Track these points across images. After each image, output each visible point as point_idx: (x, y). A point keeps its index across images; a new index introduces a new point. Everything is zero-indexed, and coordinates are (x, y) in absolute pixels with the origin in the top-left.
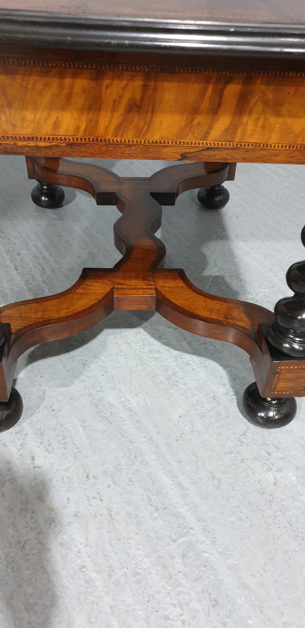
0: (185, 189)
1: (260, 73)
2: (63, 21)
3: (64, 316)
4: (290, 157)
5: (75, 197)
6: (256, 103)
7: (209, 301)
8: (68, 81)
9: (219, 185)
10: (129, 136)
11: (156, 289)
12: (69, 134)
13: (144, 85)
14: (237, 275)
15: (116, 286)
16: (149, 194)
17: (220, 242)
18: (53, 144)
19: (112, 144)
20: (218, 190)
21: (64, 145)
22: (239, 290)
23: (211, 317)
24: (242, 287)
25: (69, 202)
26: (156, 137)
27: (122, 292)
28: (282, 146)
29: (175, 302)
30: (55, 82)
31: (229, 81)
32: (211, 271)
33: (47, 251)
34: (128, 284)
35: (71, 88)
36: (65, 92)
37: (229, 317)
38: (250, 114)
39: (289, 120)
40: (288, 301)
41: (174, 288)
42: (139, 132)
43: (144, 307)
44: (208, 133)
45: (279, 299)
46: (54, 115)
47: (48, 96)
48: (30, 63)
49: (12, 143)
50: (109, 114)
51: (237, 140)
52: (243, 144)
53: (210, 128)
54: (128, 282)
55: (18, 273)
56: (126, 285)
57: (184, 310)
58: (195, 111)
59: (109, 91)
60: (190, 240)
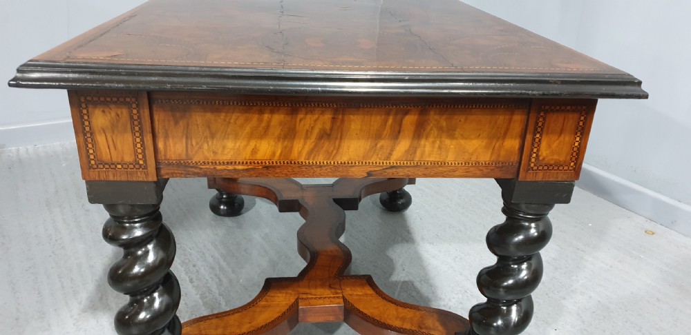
0: (367, 194)
1: (433, 106)
2: (267, 75)
3: (246, 331)
4: (467, 172)
5: (255, 204)
6: (431, 129)
7: (400, 309)
8: (266, 116)
9: (401, 189)
10: (320, 159)
11: (343, 297)
12: (266, 158)
13: (333, 118)
14: (426, 280)
15: (301, 296)
16: (332, 200)
17: (406, 245)
18: (250, 167)
19: (304, 166)
20: (399, 194)
21: (260, 167)
22: (430, 296)
23: (404, 327)
24: (433, 293)
25: (248, 210)
26: (345, 159)
27: (307, 302)
28: (458, 164)
29: (365, 311)
30: (255, 117)
31: (406, 113)
32: (399, 276)
33: (224, 261)
34: (314, 293)
35: (269, 122)
36: (263, 124)
37: (423, 326)
38: (427, 138)
39: (462, 142)
40: (482, 307)
41: (362, 295)
42: (329, 154)
43: (331, 318)
44: (390, 154)
45: (473, 305)
46: (253, 144)
47: (248, 129)
48: (233, 104)
49: (212, 167)
50: (302, 141)
51: (417, 159)
52: (422, 162)
53: (392, 150)
54: (313, 291)
55: (194, 286)
56: (311, 294)
57: (374, 320)
58: (378, 136)
59: (302, 123)
60: (374, 244)
